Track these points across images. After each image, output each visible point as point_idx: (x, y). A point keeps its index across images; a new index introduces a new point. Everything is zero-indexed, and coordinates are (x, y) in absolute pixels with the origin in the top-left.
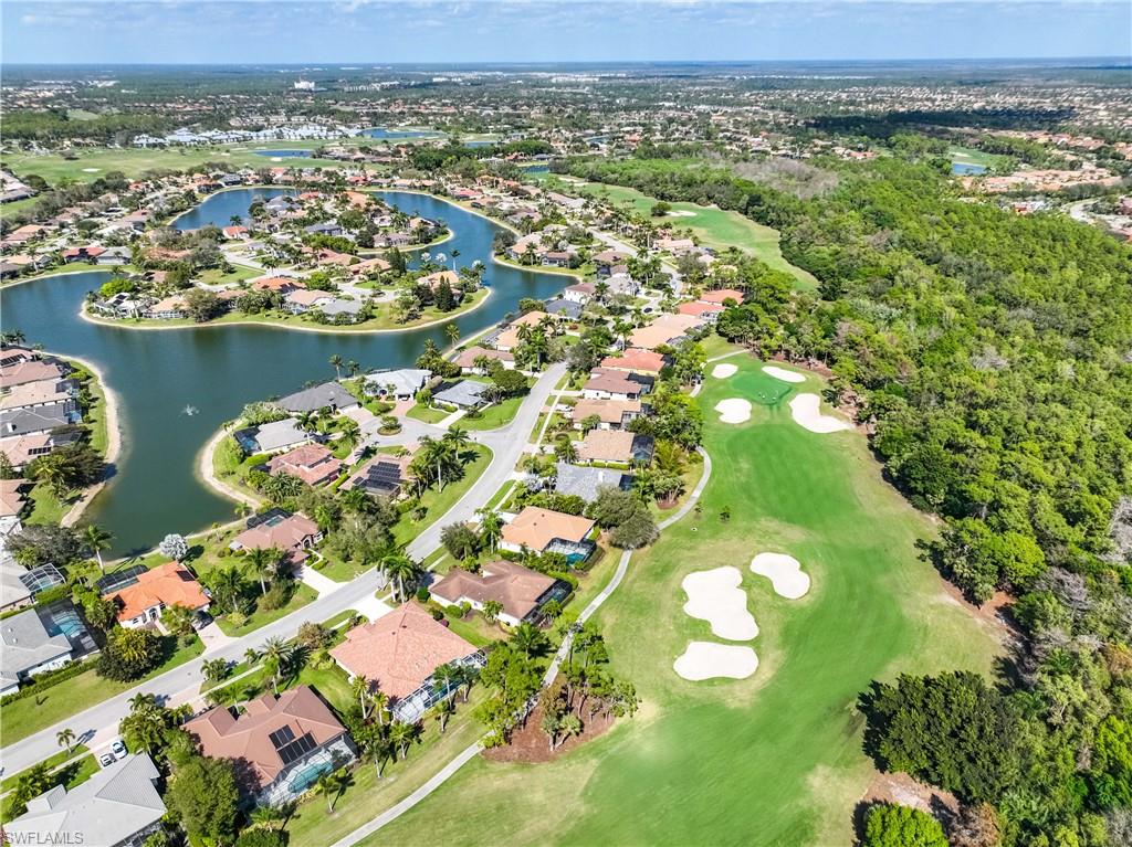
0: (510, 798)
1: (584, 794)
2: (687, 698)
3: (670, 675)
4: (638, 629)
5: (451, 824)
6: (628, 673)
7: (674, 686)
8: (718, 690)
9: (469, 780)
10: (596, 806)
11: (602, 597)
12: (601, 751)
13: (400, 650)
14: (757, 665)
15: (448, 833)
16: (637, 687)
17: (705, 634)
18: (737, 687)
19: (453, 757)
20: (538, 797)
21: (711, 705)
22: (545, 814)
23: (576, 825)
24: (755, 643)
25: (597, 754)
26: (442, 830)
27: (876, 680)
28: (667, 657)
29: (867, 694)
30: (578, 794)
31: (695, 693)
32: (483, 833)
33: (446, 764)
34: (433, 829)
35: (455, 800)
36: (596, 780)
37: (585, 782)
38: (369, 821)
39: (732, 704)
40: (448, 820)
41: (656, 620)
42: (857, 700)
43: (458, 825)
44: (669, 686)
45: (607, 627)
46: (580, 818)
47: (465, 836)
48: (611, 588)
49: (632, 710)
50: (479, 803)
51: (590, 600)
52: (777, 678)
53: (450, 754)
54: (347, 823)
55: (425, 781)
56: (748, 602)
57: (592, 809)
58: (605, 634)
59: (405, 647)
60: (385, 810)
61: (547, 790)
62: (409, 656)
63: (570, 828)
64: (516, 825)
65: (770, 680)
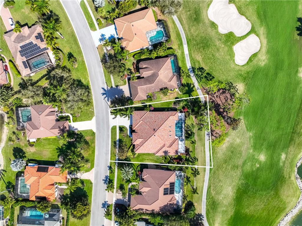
0: (232, 147)
1: (247, 130)
2: (248, 73)
3: (237, 68)
4: (213, 55)
5: (224, 165)
6: (224, 77)
7: (241, 71)
8: (255, 62)
9: (216, 151)
10: (253, 130)
11: (185, 47)
12: (240, 113)
13: (162, 138)
14: (259, 40)
15: (226, 168)
16: (231, 81)
17: (235, 39)
18: (259, 56)
19: (204, 148)
20: (238, 141)
21: (257, 69)
22: (244, 144)
23: (253, 140)
24: (253, 31)
25: (240, 114)
26: (224, 169)
27: (298, 17)
28: (232, 61)
29: (298, 26)
30: (246, 131)
31: (248, 69)
32: (234, 161)
33: (205, 151)
34: (221, 170)
35: (218, 159)
36: (247, 123)
37: (245, 126)
38: (204, 181)
39: (262, 64)
40: (222, 165)
41: (216, 46)
42: (296, 31)
43: (226, 164)
44: (240, 72)
45: (200, 62)
46: (252, 137)
47: (231, 165)
48: (184, 41)
49: (237, 91)
50: (226, 155)
51: (183, 53)
52: (269, 42)
53: (203, 148)
54: (200, 187)
55: (205, 160)
56: (238, 9)
57: (253, 132)
58: (203, 65)
59: (162, 136)
60: (204, 176)
61: (238, 137)
62: (166, 136)
63: (252, 142)
64: (240, 153)
65: (267, 44)
